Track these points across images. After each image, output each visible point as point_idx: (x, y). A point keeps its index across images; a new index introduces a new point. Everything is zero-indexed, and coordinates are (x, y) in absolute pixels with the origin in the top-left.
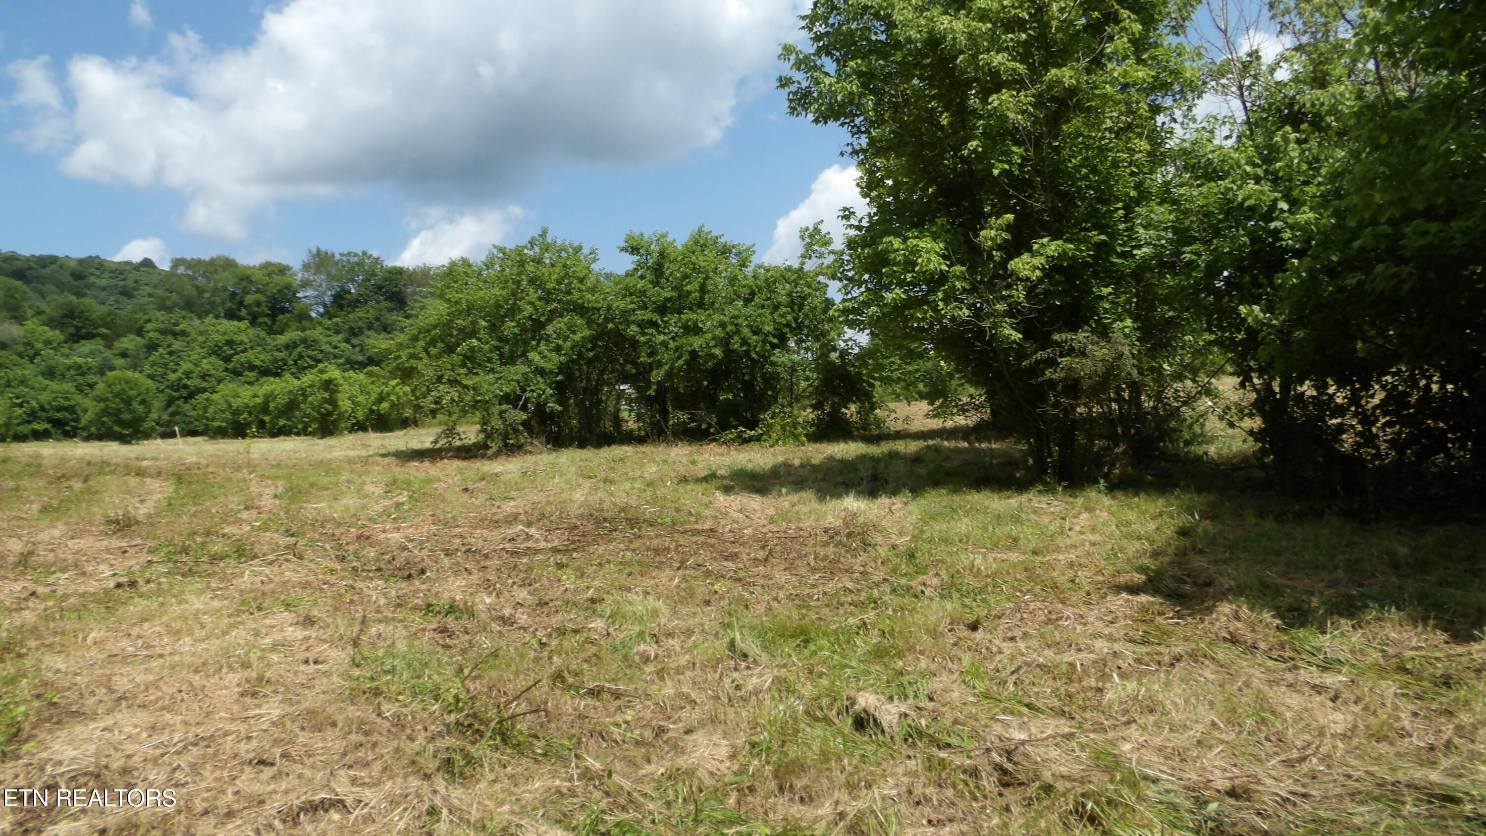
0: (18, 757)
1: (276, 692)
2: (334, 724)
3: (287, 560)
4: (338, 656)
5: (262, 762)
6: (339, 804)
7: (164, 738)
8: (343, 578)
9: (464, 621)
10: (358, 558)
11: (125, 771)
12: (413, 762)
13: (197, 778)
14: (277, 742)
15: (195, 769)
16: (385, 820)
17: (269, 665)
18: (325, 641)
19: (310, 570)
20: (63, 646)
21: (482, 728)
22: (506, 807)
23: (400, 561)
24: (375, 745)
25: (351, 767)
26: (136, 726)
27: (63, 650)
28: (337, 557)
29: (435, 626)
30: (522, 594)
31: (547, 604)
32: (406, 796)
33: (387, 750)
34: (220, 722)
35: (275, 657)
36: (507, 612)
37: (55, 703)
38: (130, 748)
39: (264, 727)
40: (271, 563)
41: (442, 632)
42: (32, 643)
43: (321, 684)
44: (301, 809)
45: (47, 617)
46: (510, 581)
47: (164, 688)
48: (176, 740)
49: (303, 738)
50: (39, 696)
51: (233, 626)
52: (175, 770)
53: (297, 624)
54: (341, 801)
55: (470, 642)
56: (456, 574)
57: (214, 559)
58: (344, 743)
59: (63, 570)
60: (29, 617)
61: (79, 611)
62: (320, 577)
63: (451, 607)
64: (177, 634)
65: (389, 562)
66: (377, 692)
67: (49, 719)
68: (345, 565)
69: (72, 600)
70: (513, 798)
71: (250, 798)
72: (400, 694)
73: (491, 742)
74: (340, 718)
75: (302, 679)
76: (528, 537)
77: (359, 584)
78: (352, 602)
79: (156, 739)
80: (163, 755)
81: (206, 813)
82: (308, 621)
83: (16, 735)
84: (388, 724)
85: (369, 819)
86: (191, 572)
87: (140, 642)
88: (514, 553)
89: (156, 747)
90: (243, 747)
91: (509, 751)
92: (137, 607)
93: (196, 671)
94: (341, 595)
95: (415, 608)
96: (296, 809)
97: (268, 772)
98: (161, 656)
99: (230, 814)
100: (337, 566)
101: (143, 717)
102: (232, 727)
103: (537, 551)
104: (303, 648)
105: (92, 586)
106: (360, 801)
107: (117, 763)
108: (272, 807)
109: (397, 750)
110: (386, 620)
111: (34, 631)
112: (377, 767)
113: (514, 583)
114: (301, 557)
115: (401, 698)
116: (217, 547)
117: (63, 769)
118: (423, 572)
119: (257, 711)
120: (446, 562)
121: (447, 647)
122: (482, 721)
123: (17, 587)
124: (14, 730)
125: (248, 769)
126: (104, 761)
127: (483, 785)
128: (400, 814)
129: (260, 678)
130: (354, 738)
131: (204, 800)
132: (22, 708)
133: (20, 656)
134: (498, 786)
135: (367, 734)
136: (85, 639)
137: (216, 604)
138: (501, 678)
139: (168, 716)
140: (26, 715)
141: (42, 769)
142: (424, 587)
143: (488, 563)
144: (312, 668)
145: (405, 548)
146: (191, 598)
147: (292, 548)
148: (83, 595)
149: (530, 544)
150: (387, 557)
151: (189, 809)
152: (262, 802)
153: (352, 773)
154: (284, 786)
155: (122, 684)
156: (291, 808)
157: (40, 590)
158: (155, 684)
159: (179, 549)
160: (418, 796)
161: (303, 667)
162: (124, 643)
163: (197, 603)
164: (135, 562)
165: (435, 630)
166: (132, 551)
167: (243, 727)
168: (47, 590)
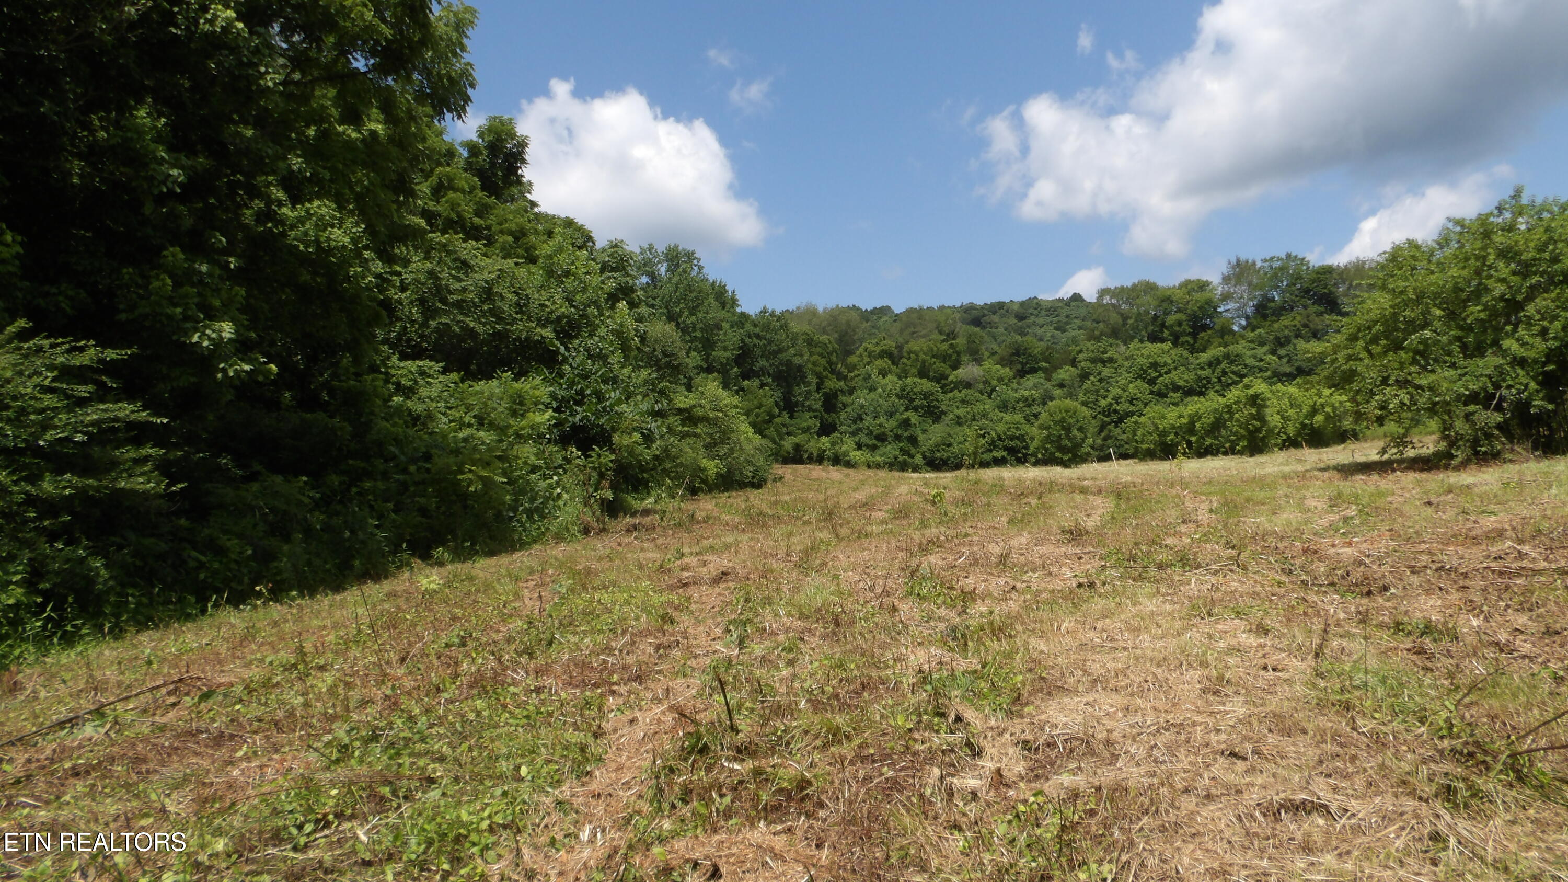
0: (1022, 717)
1: (1237, 693)
2: (1304, 732)
3: (1231, 571)
4: (1299, 667)
5: (1233, 754)
6: (1323, 809)
7: (1139, 719)
8: (1293, 591)
9: (1446, 643)
10: (1307, 573)
11: (1108, 743)
12: (1404, 782)
13: (1174, 760)
14: (1246, 738)
15: (1171, 749)
16: (1379, 835)
17: (1228, 668)
18: (1282, 650)
19: (1256, 581)
20: (1043, 632)
21: (1488, 759)
22: (1534, 854)
23: (1357, 574)
24: (1354, 758)
25: (1329, 776)
26: (1112, 706)
27: (1043, 635)
28: (1283, 570)
29: (1409, 646)
30: (1522, 620)
31: (1558, 633)
32: (1402, 814)
33: (1371, 764)
34: (1186, 712)
35: (1232, 661)
36: (1503, 637)
37: (1043, 678)
38: (1110, 724)
39: (1232, 723)
40: (1216, 573)
41: (1418, 653)
42: (1019, 628)
43: (1284, 691)
44: (1282, 806)
45: (1027, 608)
46: (1502, 604)
47: (1132, 677)
48: (1149, 723)
49: (1271, 739)
50: (1030, 670)
51: (1188, 628)
52: (1152, 748)
53: (1250, 631)
54: (1325, 807)
55: (1457, 666)
56: (1428, 592)
57: (1161, 566)
58: (1318, 752)
59: (1034, 570)
60: (1013, 606)
61: (1051, 603)
62: (1268, 589)
63: (1426, 627)
64: (1136, 631)
65: (1343, 577)
66: (1348, 707)
67: (1041, 690)
68: (1294, 578)
69: (1044, 595)
70: (1543, 845)
71: (1227, 787)
72: (1376, 711)
73: (1502, 777)
74: (1310, 727)
75: (1261, 683)
76: (1521, 556)
77: (1312, 597)
78: (1305, 614)
79: (1132, 720)
80: (1139, 734)
81: (1186, 791)
82: (1262, 630)
83: (1018, 699)
84: (1365, 740)
85: (1357, 830)
86: (1140, 578)
87: (1105, 635)
88: (1501, 573)
89: (1132, 726)
90: (1213, 738)
91: (1528, 792)
92: (1098, 604)
93: (1159, 665)
94: (1293, 607)
95: (1381, 626)
96: (1276, 806)
97: (1240, 766)
98: (1125, 649)
99: (1209, 797)
100: (1284, 578)
101: (1115, 698)
102: (1199, 719)
103: (1536, 572)
104: (1260, 654)
105: (1058, 585)
106: (1347, 811)
107: (1102, 735)
108: (1252, 797)
109: (1382, 766)
110: (1346, 635)
111: (1018, 616)
112: (1359, 782)
113: (1508, 606)
114: (1245, 569)
115: (1377, 715)
116: (1162, 556)
117: (1058, 732)
118: (1385, 588)
119: (1221, 708)
120: (1415, 579)
121: (1426, 669)
122: (1485, 752)
123: (1002, 581)
124: (1016, 695)
125: (1221, 760)
126: (1091, 731)
127: (1498, 822)
128: (1395, 832)
129: (1221, 678)
130: (1329, 747)
131: (1183, 779)
132: (1020, 678)
133: (1011, 637)
134: (1518, 829)
135: (1341, 745)
136: (1059, 628)
137: (1168, 607)
138: (1504, 708)
139: (1139, 701)
140: (1023, 683)
141: (1042, 729)
142: (1388, 604)
143: (1468, 583)
144: (1270, 674)
145: (1361, 563)
146: (1145, 601)
147: (1236, 560)
148: (1053, 591)
149: (1525, 563)
150: (1339, 572)
151: (1171, 786)
152: (1239, 792)
153: (1331, 781)
154: (1259, 781)
155: (1096, 668)
156: (1271, 803)
157: (1018, 585)
158: (1124, 672)
159: (1127, 557)
160: (1417, 817)
161: (1262, 673)
162: (1092, 634)
163: (1150, 606)
164: (1091, 566)
165: (1409, 650)
166: (1085, 557)
167: (1210, 721)
168: (1024, 585)
